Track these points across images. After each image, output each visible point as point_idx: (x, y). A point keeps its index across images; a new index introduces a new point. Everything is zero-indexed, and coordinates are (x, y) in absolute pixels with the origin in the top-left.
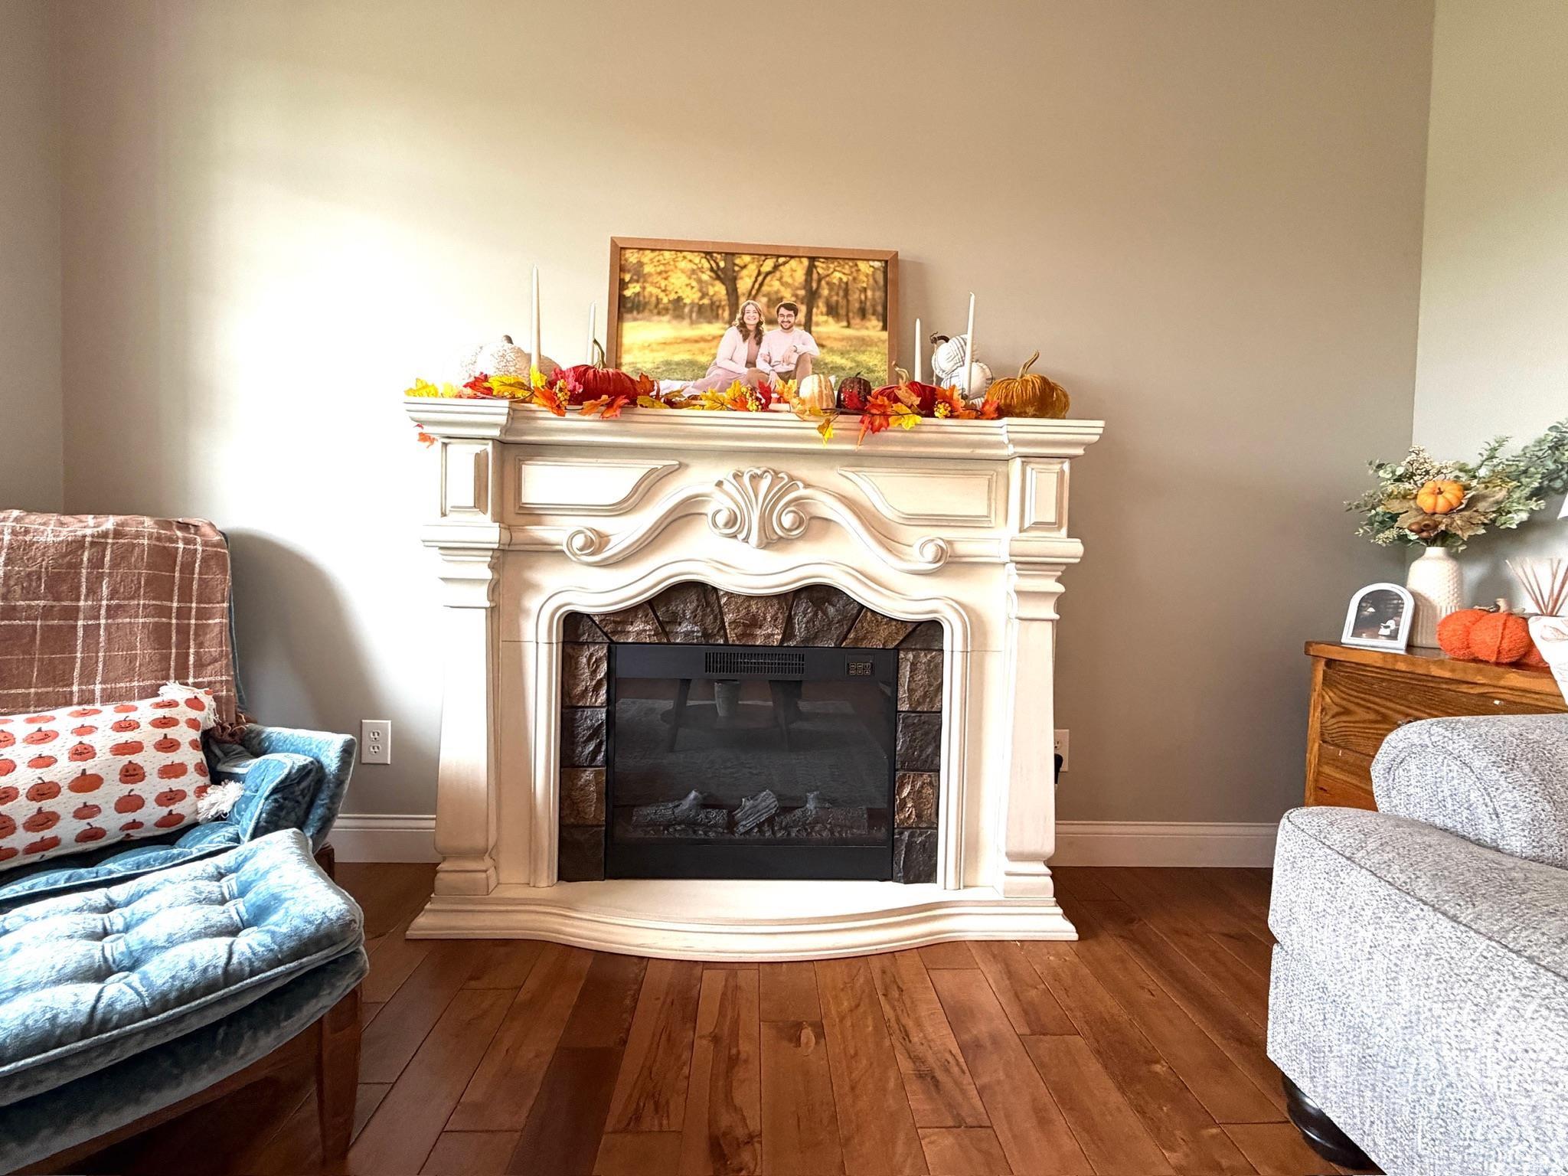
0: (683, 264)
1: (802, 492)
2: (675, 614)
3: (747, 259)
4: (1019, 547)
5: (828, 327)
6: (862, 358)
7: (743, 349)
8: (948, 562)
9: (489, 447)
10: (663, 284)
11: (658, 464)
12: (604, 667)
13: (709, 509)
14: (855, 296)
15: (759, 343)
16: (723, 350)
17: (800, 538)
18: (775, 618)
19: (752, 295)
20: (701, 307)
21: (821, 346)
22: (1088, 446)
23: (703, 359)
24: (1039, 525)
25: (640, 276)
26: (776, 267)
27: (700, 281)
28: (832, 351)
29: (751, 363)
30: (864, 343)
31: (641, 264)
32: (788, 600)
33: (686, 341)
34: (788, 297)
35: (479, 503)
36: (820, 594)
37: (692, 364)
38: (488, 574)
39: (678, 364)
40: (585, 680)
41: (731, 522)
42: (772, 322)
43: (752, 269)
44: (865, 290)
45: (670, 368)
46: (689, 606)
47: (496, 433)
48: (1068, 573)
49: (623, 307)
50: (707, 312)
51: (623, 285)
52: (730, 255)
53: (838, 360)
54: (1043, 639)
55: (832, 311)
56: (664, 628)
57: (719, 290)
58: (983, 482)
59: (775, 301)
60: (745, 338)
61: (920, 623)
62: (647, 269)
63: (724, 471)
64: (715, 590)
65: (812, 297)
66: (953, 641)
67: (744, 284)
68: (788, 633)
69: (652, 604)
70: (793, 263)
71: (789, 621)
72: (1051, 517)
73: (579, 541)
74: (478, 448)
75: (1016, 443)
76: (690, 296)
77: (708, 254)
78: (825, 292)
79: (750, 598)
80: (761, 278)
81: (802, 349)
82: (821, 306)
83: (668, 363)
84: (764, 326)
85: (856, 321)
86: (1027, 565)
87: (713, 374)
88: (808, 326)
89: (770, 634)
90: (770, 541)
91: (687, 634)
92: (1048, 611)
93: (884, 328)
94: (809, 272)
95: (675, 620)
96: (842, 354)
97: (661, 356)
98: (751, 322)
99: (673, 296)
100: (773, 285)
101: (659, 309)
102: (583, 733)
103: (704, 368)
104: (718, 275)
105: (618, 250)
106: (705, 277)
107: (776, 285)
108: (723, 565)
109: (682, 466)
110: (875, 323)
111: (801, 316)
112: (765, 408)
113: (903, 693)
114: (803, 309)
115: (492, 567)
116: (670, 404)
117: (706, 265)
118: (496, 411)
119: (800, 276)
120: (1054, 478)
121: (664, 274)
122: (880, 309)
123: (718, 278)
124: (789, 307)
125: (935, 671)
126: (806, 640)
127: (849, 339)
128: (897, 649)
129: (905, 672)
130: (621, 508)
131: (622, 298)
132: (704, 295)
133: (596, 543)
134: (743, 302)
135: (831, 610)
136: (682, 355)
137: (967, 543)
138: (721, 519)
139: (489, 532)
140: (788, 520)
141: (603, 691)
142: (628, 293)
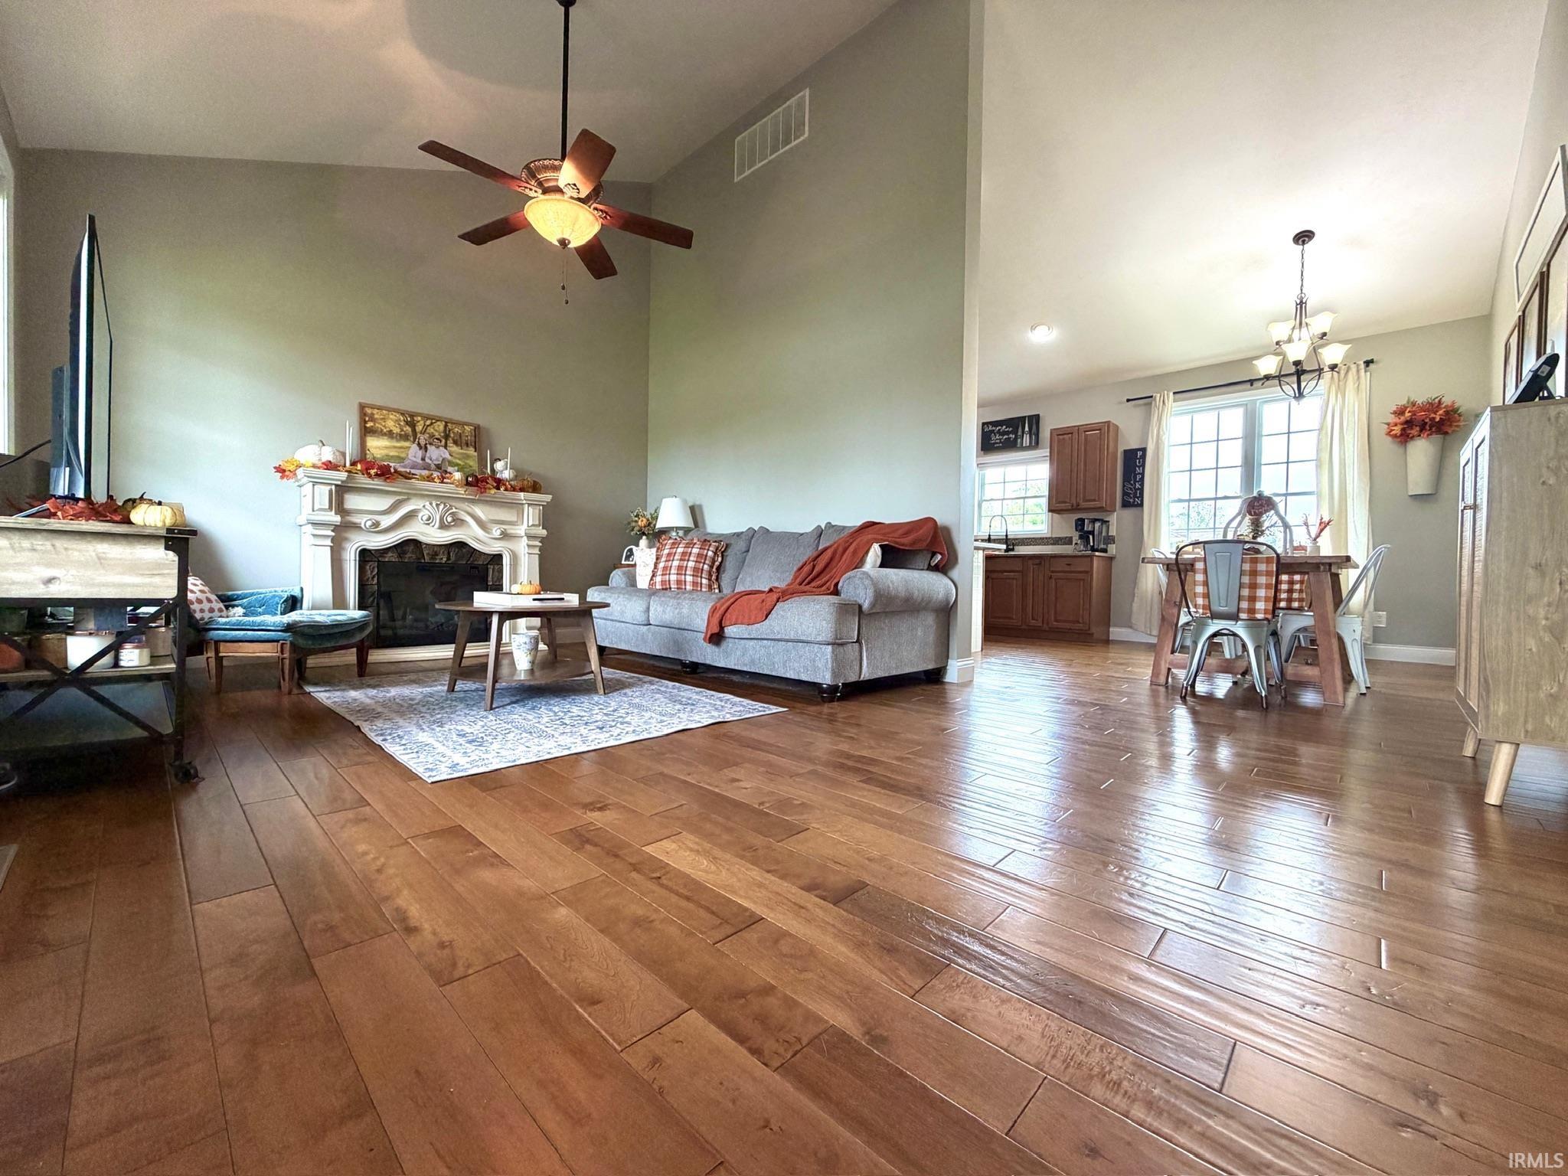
0: (391, 416)
1: (454, 510)
2: (405, 551)
3: (419, 418)
6: (471, 464)
7: (420, 453)
8: (505, 536)
9: (333, 487)
10: (383, 423)
12: (376, 570)
14: (464, 438)
15: (426, 452)
16: (411, 453)
18: (444, 553)
19: (423, 432)
20: (401, 435)
21: (451, 455)
25: (372, 419)
26: (432, 424)
27: (399, 424)
28: (456, 458)
29: (423, 459)
30: (468, 457)
31: (372, 414)
32: (449, 547)
33: (395, 447)
34: (437, 436)
35: (330, 508)
37: (398, 457)
38: (332, 534)
39: (392, 457)
40: (369, 574)
41: (428, 519)
42: (431, 444)
43: (422, 422)
44: (467, 436)
45: (394, 459)
46: (411, 547)
47: (339, 483)
48: (543, 540)
49: (365, 431)
50: (404, 437)
51: (365, 422)
52: (412, 416)
53: (462, 463)
54: (536, 560)
55: (455, 442)
56: (401, 556)
57: (408, 429)
59: (432, 436)
60: (421, 448)
61: (495, 555)
62: (377, 416)
64: (420, 542)
65: (447, 437)
66: (506, 561)
68: (448, 559)
69: (396, 547)
70: (438, 423)
71: (449, 553)
72: (537, 523)
73: (369, 523)
74: (329, 488)
75: (526, 500)
76: (396, 430)
77: (403, 414)
78: (452, 435)
79: (434, 545)
80: (426, 427)
81: (443, 456)
83: (387, 455)
84: (428, 446)
85: (465, 447)
86: (530, 537)
87: (406, 462)
88: (446, 447)
89: (442, 558)
90: (443, 526)
91: (410, 558)
92: (537, 551)
93: (476, 451)
94: (445, 427)
95: (405, 553)
97: (384, 452)
98: (423, 443)
99: (388, 429)
100: (431, 430)
101: (382, 434)
102: (368, 595)
103: (403, 459)
104: (407, 423)
105: (362, 407)
106: (402, 423)
107: (432, 430)
109: (408, 499)
110: (472, 449)
111: (443, 443)
112: (442, 482)
113: (490, 579)
114: (444, 441)
115: (334, 531)
117: (402, 418)
118: (338, 474)
119: (442, 428)
120: (537, 511)
121: (384, 419)
122: (473, 444)
124: (437, 439)
125: (501, 571)
126: (455, 560)
127: (462, 454)
128: (487, 564)
129: (490, 571)
131: (365, 427)
132: (402, 430)
134: (419, 435)
135: (464, 550)
136: (393, 453)
137: (511, 530)
139: (336, 519)
140: (449, 519)
141: (376, 579)
142: (367, 425)
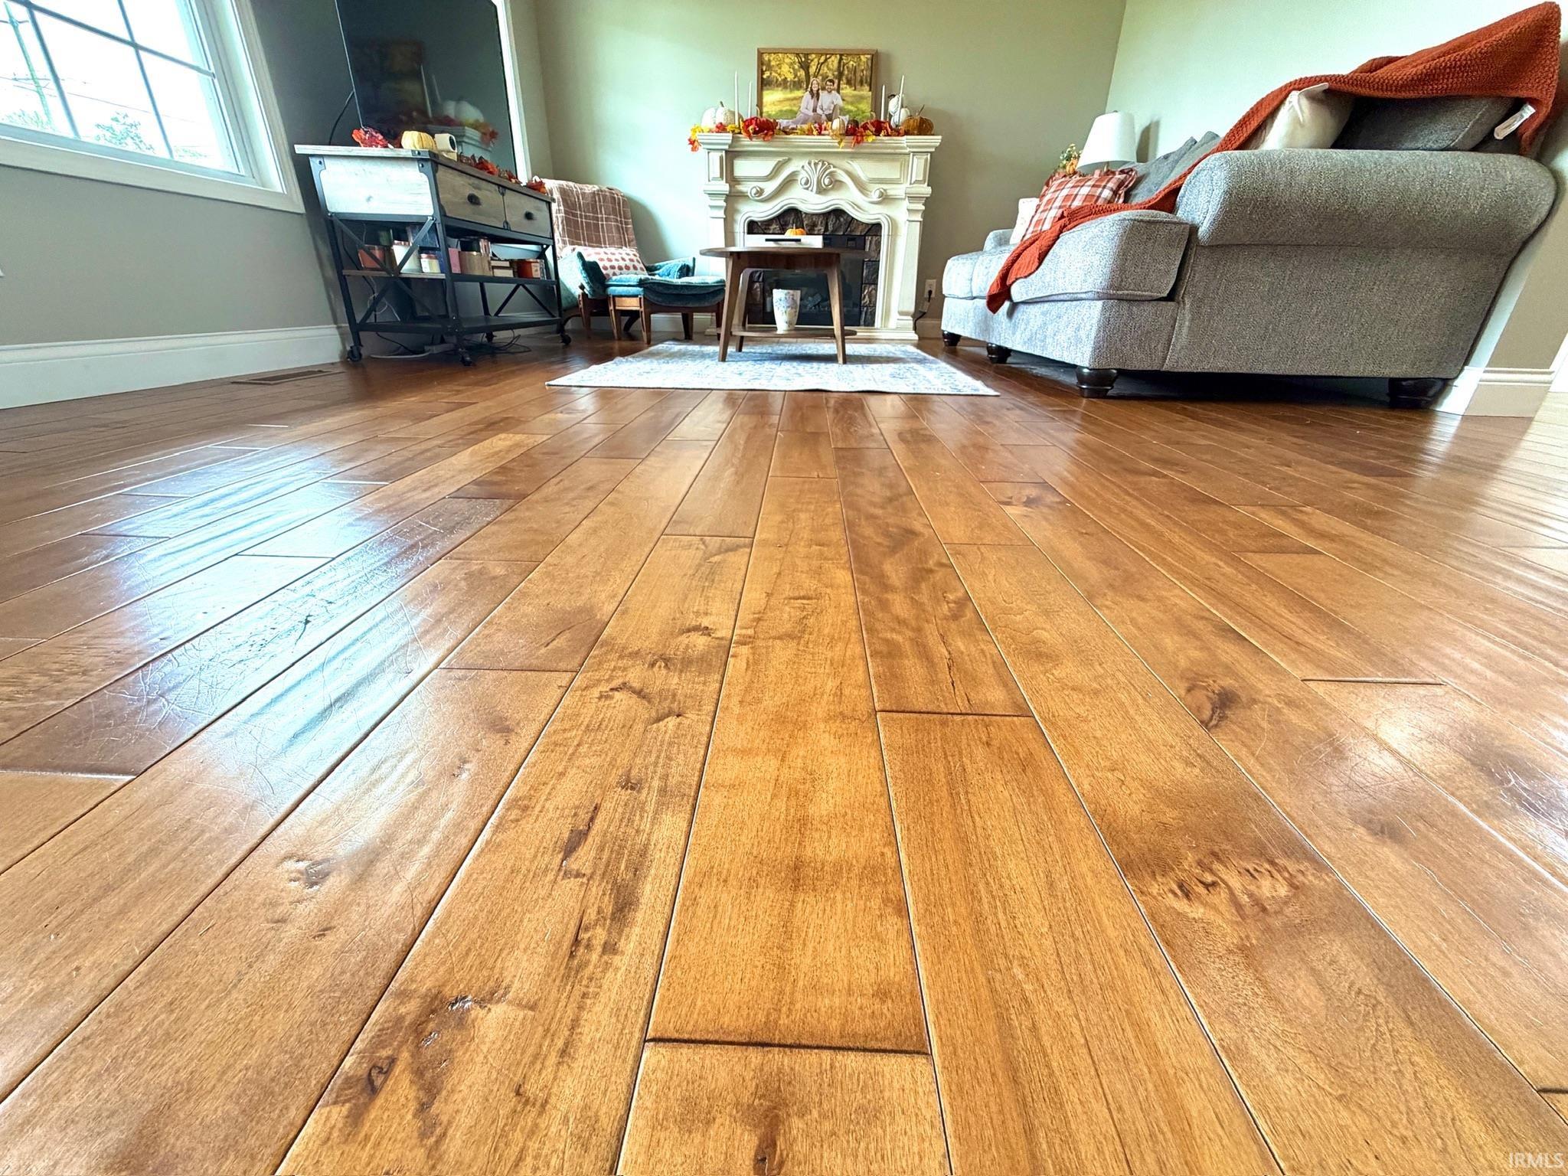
0: (787, 60)
1: (832, 169)
2: (786, 222)
4: (909, 190)
6: (860, 106)
7: (812, 103)
8: (885, 199)
9: (724, 153)
10: (779, 71)
11: (781, 159)
13: (799, 178)
15: (818, 100)
16: (803, 104)
17: (832, 189)
18: (822, 222)
19: (815, 75)
20: (794, 83)
21: (843, 100)
22: (936, 148)
23: (795, 109)
24: (917, 182)
25: (769, 67)
27: (794, 69)
29: (815, 110)
30: (861, 98)
31: (769, 61)
32: (826, 215)
34: (831, 76)
35: (721, 176)
36: (838, 213)
38: (724, 204)
41: (807, 183)
42: (823, 89)
44: (863, 70)
45: (783, 114)
46: (792, 216)
47: (727, 147)
48: (927, 201)
49: (763, 84)
50: (797, 85)
51: (763, 72)
54: (916, 229)
56: (782, 227)
58: (898, 164)
59: (825, 78)
60: (812, 97)
61: (873, 225)
62: (773, 63)
63: (805, 162)
64: (801, 211)
66: (885, 232)
68: (826, 229)
69: (778, 217)
71: (828, 222)
72: (921, 178)
73: (754, 191)
74: (720, 154)
75: (910, 147)
76: (790, 77)
80: (819, 66)
81: (835, 102)
83: (781, 111)
84: (820, 91)
86: (912, 198)
87: (799, 116)
88: (838, 90)
89: (819, 229)
90: (821, 191)
92: (919, 217)
93: (870, 90)
94: (839, 62)
95: (786, 224)
98: (815, 89)
99: (783, 77)
101: (778, 84)
103: (796, 113)
106: (796, 67)
108: (804, 201)
109: (789, 160)
110: (866, 88)
111: (836, 85)
112: (820, 134)
113: (866, 253)
114: (836, 82)
115: (726, 202)
116: (786, 133)
118: (727, 137)
120: (923, 161)
121: (779, 66)
122: (869, 80)
123: (801, 67)
124: (830, 81)
125: (878, 244)
126: (832, 232)
128: (865, 235)
129: (868, 243)
130: (769, 178)
131: (762, 79)
132: (796, 76)
133: (760, 192)
134: (812, 79)
135: (842, 219)
136: (787, 107)
137: (891, 190)
138: (803, 182)
139: (724, 187)
140: (827, 181)
142: (765, 76)
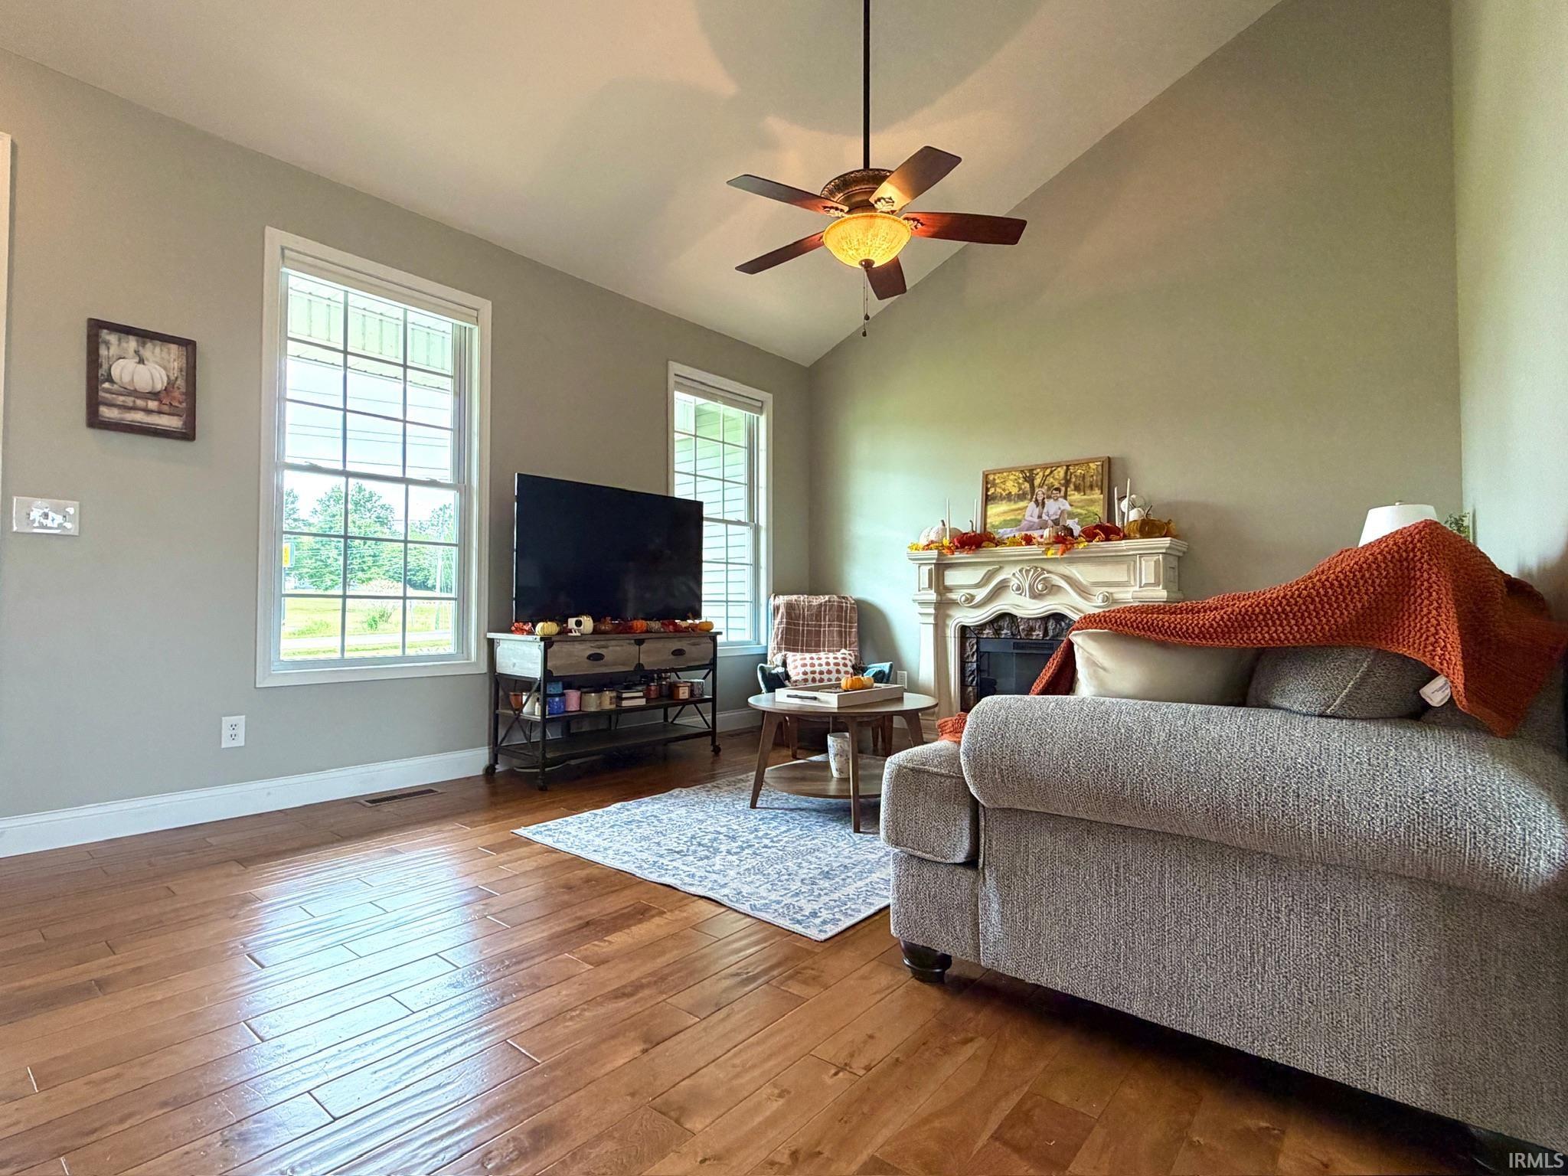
0: (1012, 477)
1: (1046, 575)
2: (1000, 626)
3: (1039, 470)
4: (1140, 595)
5: (1076, 496)
6: (1090, 508)
7: (1037, 511)
8: (1112, 602)
9: (933, 566)
10: (1003, 486)
11: (991, 568)
13: (1011, 584)
14: (1088, 480)
15: (1043, 508)
16: (1028, 513)
17: (1048, 594)
18: (1040, 627)
19: (1040, 486)
20: (1019, 495)
21: (1071, 505)
22: (1168, 550)
24: (1147, 585)
25: (994, 485)
26: (1051, 472)
27: (1018, 483)
29: (1040, 517)
31: (994, 479)
32: (1045, 619)
33: (1013, 510)
34: (1057, 485)
35: (930, 586)
36: (1057, 617)
39: (1007, 522)
40: (969, 653)
42: (1049, 497)
43: (1041, 474)
44: (1092, 476)
46: (1005, 623)
47: (934, 561)
49: (988, 499)
50: (1021, 497)
51: (987, 490)
52: (1031, 471)
53: (1079, 511)
55: (1077, 488)
56: (997, 632)
57: (1027, 486)
58: (1125, 567)
59: (1050, 487)
60: (1037, 506)
62: (997, 481)
63: (1016, 569)
64: (1016, 616)
67: (1037, 482)
68: (1046, 634)
69: (992, 622)
70: (1059, 469)
71: (1045, 627)
73: (963, 599)
74: (929, 567)
76: (1014, 491)
77: (1022, 471)
78: (1073, 480)
79: (1029, 619)
81: (1062, 508)
82: (1072, 486)
84: (1046, 500)
85: (1088, 492)
87: (1024, 523)
88: (1065, 497)
89: (1038, 634)
90: (1035, 596)
91: (1006, 634)
93: (1102, 493)
94: (1066, 473)
95: (1001, 628)
96: (1081, 507)
97: (1002, 519)
98: (1040, 499)
99: (1007, 492)
101: (1002, 498)
102: (968, 674)
103: (1020, 521)
104: (1025, 479)
105: (986, 476)
106: (1021, 481)
108: (1018, 606)
109: (1001, 568)
110: (1097, 491)
111: (1062, 493)
114: (1063, 489)
115: (935, 609)
116: (996, 544)
117: (1021, 476)
118: (934, 553)
119: (1062, 474)
121: (1004, 482)
122: (1100, 484)
123: (1026, 481)
124: (1056, 489)
126: (1053, 636)
127: (1085, 500)
130: (978, 586)
131: (987, 495)
132: (1020, 489)
133: (970, 599)
134: (1037, 490)
135: (1063, 624)
136: (1009, 517)
138: (1016, 588)
139: (932, 596)
140: (1040, 587)
141: (975, 657)
142: (989, 493)
